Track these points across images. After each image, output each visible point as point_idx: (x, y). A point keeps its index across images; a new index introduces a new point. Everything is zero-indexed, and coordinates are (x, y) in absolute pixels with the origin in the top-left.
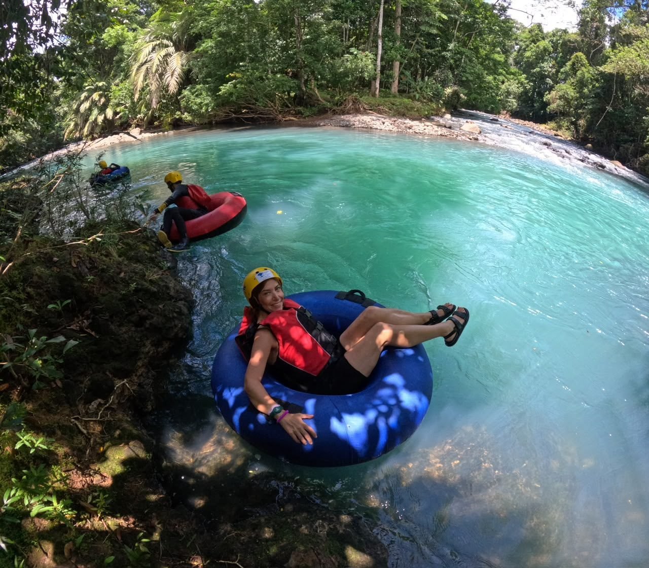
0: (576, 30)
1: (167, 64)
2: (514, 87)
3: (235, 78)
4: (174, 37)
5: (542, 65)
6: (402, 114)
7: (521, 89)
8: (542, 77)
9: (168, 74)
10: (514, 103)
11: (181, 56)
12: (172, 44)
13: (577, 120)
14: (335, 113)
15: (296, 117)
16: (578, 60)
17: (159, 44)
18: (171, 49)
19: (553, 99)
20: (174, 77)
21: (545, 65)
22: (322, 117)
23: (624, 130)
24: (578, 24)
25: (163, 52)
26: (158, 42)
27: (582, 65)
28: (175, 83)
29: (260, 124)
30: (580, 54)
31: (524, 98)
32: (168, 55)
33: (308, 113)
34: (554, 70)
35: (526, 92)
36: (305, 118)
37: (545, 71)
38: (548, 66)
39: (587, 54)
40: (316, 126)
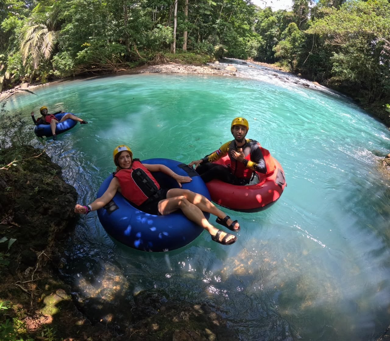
0: (291, 10)
1: (43, 40)
2: (255, 44)
3: (86, 47)
4: (48, 22)
5: (271, 30)
6: (190, 62)
7: (259, 45)
8: (271, 37)
9: (44, 47)
10: (255, 53)
11: (52, 34)
12: (46, 26)
13: (292, 60)
14: (149, 64)
15: (125, 69)
16: (292, 27)
17: (38, 27)
18: (46, 30)
19: (278, 50)
20: (48, 48)
21: (273, 30)
22: (141, 67)
23: (319, 65)
24: (292, 7)
25: (40, 32)
26: (37, 26)
27: (294, 30)
28: (49, 52)
29: (103, 74)
30: (293, 23)
31: (261, 50)
32: (43, 34)
33: (133, 66)
34: (278, 33)
35: (262, 46)
36: (131, 69)
37: (273, 34)
38: (275, 31)
39: (298, 24)
40: (138, 73)
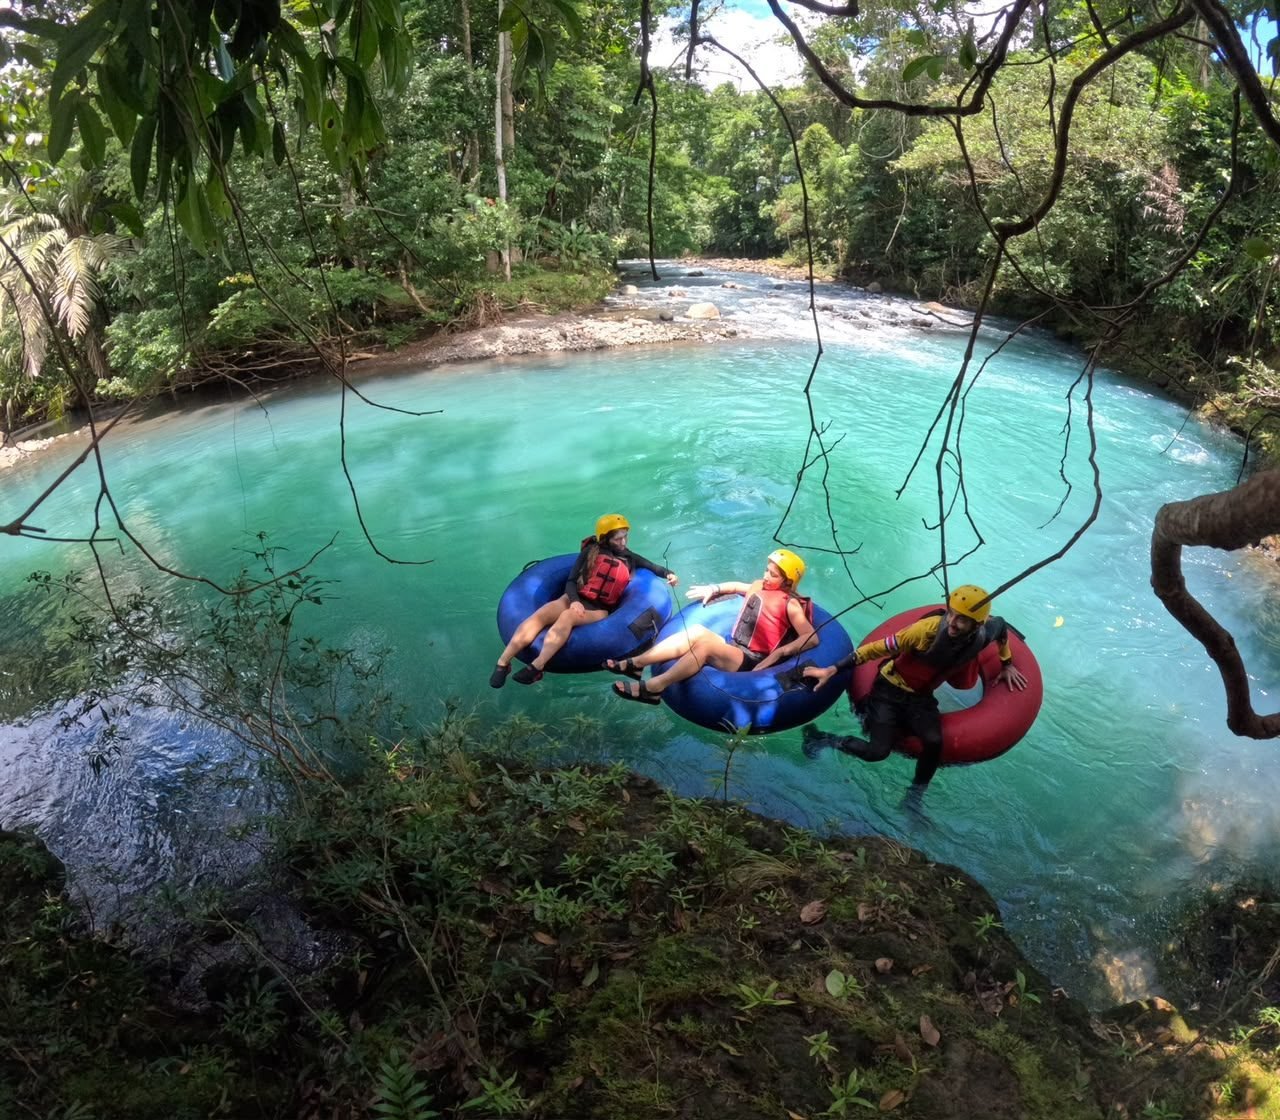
0: (800, 82)
1: (56, 270)
2: (702, 205)
3: (241, 286)
4: (62, 206)
5: (748, 155)
7: (715, 205)
8: (749, 176)
9: (60, 295)
10: (704, 231)
11: (83, 248)
12: (57, 222)
13: (829, 240)
14: (453, 330)
15: (370, 351)
16: (815, 138)
17: (32, 224)
18: (60, 234)
19: (783, 210)
20: (76, 298)
21: (752, 154)
22: (430, 341)
23: (922, 243)
24: (803, 74)
25: (44, 242)
26: (30, 220)
27: (823, 145)
28: (80, 311)
29: (295, 378)
30: (817, 126)
31: (725, 219)
32: (56, 247)
33: (397, 340)
34: (769, 161)
35: (723, 209)
36: (391, 349)
37: (754, 165)
38: (756, 156)
39: (828, 124)
40: (426, 366)
